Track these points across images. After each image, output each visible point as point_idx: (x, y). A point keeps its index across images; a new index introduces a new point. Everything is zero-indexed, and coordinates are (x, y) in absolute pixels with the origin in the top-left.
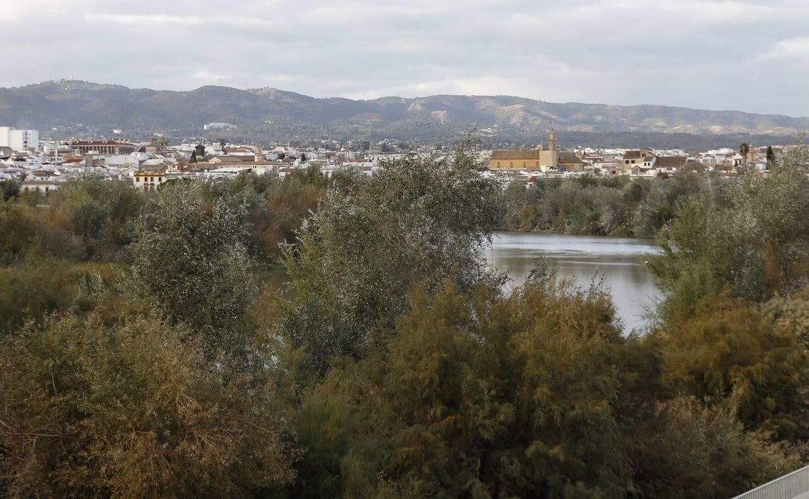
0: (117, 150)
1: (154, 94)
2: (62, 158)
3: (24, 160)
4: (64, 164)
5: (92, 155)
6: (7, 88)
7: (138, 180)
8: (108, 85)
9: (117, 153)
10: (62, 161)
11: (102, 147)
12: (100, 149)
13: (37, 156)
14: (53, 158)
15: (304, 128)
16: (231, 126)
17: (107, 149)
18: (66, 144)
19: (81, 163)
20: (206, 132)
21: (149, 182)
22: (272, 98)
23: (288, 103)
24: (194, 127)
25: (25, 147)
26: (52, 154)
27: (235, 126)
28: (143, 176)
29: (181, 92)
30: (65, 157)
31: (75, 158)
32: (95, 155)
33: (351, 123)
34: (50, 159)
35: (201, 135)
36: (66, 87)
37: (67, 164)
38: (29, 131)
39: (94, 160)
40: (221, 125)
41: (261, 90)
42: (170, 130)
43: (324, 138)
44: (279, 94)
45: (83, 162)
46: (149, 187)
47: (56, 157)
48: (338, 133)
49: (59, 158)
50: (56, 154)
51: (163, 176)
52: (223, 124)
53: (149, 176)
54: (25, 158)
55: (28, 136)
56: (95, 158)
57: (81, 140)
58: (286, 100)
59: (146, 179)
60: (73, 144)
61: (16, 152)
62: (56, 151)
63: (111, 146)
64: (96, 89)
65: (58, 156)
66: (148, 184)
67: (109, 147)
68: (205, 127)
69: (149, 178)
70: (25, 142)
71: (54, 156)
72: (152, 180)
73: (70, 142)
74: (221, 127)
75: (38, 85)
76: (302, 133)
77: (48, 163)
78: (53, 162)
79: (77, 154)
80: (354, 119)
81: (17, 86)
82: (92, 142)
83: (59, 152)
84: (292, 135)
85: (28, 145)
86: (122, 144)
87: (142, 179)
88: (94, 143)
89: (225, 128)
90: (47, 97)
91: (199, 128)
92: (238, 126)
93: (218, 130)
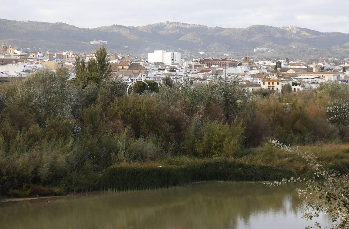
0: (228, 64)
1: (223, 30)
2: (196, 69)
3: (175, 71)
4: (199, 73)
5: (215, 68)
6: (134, 27)
7: (264, 84)
8: (195, 25)
9: (228, 66)
10: (196, 72)
11: (218, 63)
12: (219, 64)
13: (182, 68)
14: (191, 69)
15: (316, 51)
16: (271, 50)
17: (222, 64)
18: (196, 61)
19: (209, 72)
20: (256, 53)
21: (271, 85)
22: (295, 32)
23: (305, 35)
24: (248, 50)
25: (173, 62)
26: (190, 67)
27: (273, 50)
28: (267, 81)
29: (239, 29)
30: (198, 69)
31: (205, 70)
32: (217, 68)
33: (345, 47)
34: (189, 70)
35: (252, 55)
36: (170, 26)
37: (201, 73)
38: (175, 53)
39: (216, 71)
40: (264, 49)
41: (288, 27)
42: (233, 52)
43: (329, 57)
44: (299, 30)
45: (211, 72)
46: (271, 88)
47: (193, 69)
48: (337, 54)
49: (195, 69)
50: (193, 67)
51: (280, 81)
52: (266, 48)
53: (271, 81)
54: (174, 69)
55: (174, 55)
56: (217, 69)
57: (205, 58)
58: (303, 33)
59: (269, 83)
60: (200, 61)
61: (168, 66)
62: (193, 65)
63: (224, 62)
64: (188, 27)
65: (194, 68)
66: (270, 87)
67: (223, 63)
68: (255, 50)
69: (271, 83)
70: (173, 60)
71: (192, 68)
72: (273, 83)
73: (198, 60)
74: (264, 50)
75: (153, 25)
76: (315, 54)
77: (188, 73)
78: (191, 72)
79: (206, 67)
80: (346, 45)
81: (141, 26)
82: (212, 59)
83: (195, 66)
84: (309, 56)
85: (175, 62)
86: (230, 61)
87: (267, 83)
88: (213, 60)
89: (267, 51)
90: (159, 32)
91: (251, 51)
92: (275, 50)
93: (263, 52)
